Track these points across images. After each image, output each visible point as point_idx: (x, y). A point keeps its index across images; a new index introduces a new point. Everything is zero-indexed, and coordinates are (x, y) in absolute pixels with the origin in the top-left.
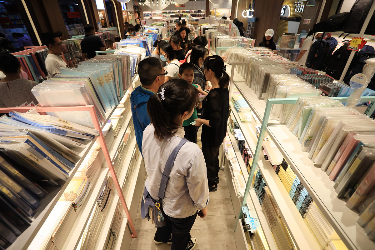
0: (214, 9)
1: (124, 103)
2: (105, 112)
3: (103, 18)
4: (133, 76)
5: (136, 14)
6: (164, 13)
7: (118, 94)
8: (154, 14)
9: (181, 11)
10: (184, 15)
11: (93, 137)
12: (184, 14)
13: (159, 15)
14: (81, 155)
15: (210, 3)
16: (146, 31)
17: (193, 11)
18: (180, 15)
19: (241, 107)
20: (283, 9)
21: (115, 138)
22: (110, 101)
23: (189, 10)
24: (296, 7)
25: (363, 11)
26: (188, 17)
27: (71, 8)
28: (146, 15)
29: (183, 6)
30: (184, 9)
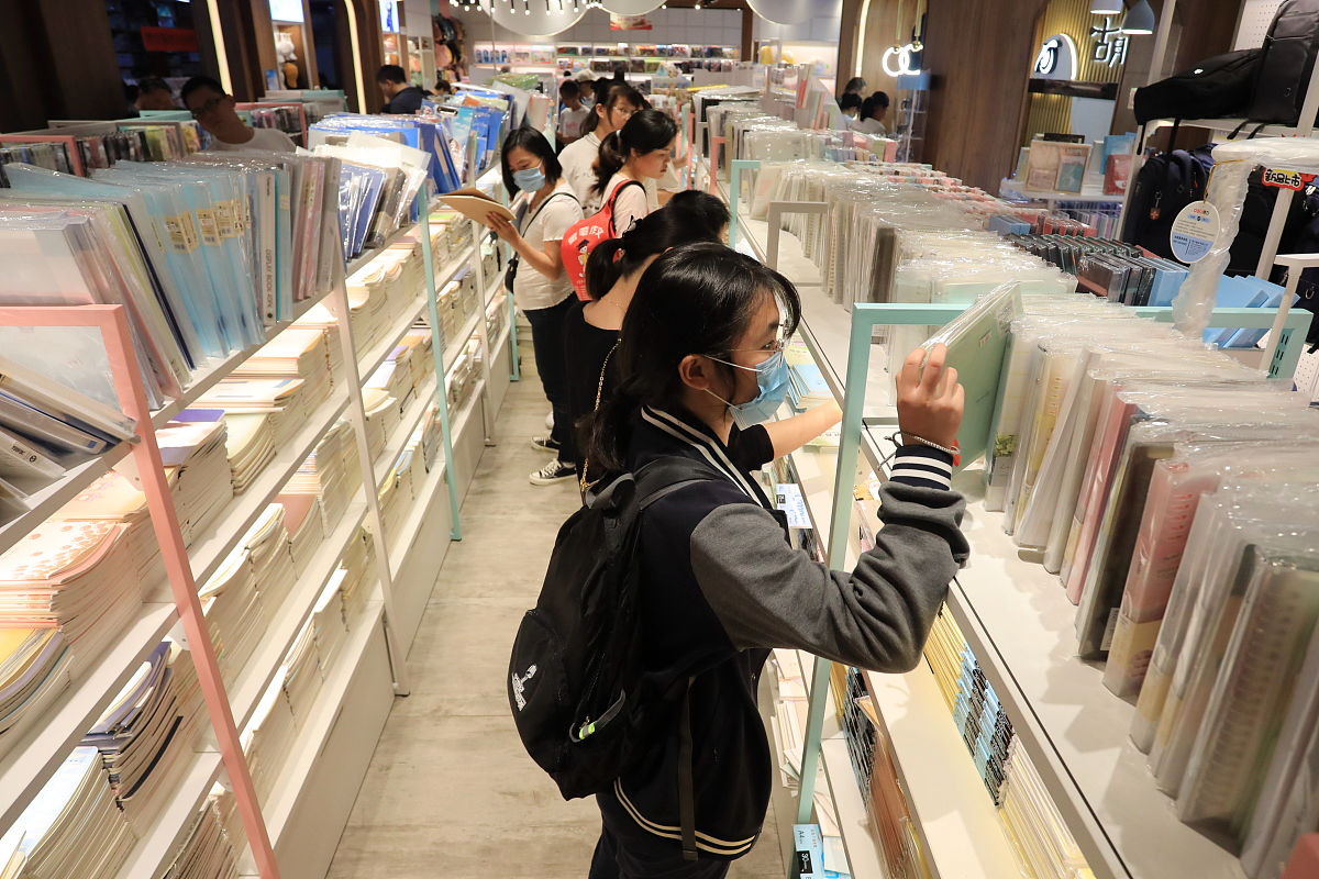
0: (771, 43)
1: (298, 355)
2: (192, 366)
3: (293, 57)
4: (356, 255)
5: (443, 50)
6: (562, 51)
7: (265, 303)
8: (519, 55)
9: (638, 47)
10: (650, 64)
11: (110, 443)
12: (648, 60)
13: (543, 60)
14: (32, 501)
15: (755, 20)
16: (458, 100)
17: (687, 48)
18: (634, 62)
19: (808, 391)
20: (1050, 49)
21: (235, 494)
22: (222, 324)
23: (670, 47)
24: (1097, 44)
25: (1308, 44)
26: (666, 72)
27: (163, 14)
28: (486, 59)
29: (641, 25)
30: (649, 42)
